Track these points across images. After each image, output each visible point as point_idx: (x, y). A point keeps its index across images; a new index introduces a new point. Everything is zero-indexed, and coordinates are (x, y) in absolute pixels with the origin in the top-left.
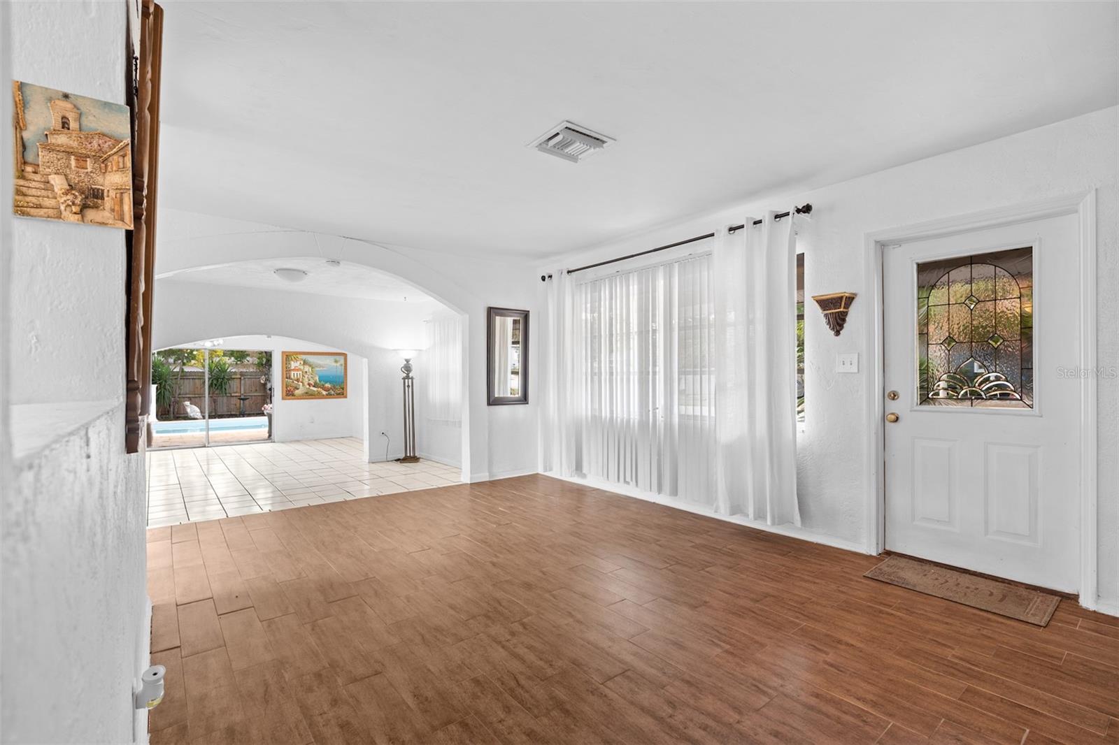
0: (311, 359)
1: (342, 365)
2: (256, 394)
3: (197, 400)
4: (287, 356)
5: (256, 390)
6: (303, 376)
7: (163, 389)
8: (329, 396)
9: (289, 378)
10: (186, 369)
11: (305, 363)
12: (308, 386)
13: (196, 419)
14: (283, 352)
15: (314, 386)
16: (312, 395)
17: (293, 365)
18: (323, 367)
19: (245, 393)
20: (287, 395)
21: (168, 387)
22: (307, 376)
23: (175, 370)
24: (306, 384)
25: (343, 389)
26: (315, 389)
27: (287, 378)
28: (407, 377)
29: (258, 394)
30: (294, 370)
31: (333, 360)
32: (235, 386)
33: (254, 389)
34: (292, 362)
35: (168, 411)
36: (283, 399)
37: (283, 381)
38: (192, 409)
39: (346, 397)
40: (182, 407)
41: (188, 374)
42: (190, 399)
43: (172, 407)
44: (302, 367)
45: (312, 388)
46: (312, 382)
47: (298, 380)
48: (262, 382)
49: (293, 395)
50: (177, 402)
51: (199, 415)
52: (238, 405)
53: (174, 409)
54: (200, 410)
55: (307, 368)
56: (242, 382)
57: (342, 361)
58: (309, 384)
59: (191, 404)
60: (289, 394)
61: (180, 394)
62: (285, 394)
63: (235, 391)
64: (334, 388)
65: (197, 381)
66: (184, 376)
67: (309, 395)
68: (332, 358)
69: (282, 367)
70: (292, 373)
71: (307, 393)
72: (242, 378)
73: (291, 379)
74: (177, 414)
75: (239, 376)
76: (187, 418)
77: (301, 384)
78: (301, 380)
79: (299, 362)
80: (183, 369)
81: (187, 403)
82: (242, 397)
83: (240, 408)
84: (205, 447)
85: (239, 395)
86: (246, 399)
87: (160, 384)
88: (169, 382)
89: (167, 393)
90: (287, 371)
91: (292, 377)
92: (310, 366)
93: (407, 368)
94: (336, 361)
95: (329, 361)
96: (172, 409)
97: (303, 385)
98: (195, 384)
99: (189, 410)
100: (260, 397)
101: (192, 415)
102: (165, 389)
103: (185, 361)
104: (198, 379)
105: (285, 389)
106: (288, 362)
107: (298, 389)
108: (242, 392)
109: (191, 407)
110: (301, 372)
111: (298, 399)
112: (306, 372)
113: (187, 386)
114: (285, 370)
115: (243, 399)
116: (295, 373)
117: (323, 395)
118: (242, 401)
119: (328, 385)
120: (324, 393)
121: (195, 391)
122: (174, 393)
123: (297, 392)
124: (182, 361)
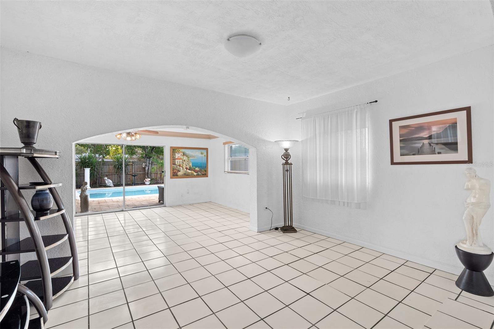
0: (187, 152)
1: (205, 156)
2: (140, 173)
3: (110, 176)
4: (173, 149)
5: (140, 171)
6: (183, 163)
7: (93, 170)
8: (198, 176)
9: (174, 164)
10: (105, 160)
11: (184, 154)
12: (186, 170)
13: (111, 187)
14: (171, 147)
15: (189, 170)
16: (187, 175)
17: (177, 155)
18: (194, 157)
19: (134, 172)
20: (173, 175)
21: (96, 170)
22: (185, 163)
23: (99, 161)
24: (184, 168)
25: (206, 171)
26: (190, 171)
27: (173, 164)
28: (287, 163)
29: (141, 173)
30: (177, 159)
31: (200, 153)
32: (130, 169)
33: (139, 170)
34: (176, 154)
35: (96, 183)
36: (171, 178)
37: (171, 166)
38: (109, 182)
39: (207, 176)
40: (103, 180)
41: (106, 162)
42: (107, 176)
43: (98, 180)
44: (182, 157)
45: (188, 171)
46: (188, 167)
47: (180, 166)
48: (143, 166)
49: (177, 175)
50: (100, 178)
51: (112, 185)
52: (131, 179)
53: (99, 181)
54: (112, 181)
55: (185, 158)
56: (133, 166)
57: (205, 154)
58: (186, 168)
59: (108, 178)
60: (175, 175)
61: (102, 173)
62: (172, 175)
63: (130, 171)
64: (200, 171)
65: (110, 166)
66: (104, 163)
67: (186, 176)
68: (200, 151)
69: (171, 157)
70: (177, 161)
71: (185, 174)
72: (133, 164)
73: (176, 165)
74: (101, 184)
75: (131, 164)
76: (106, 186)
77: (181, 168)
78: (181, 165)
79: (180, 154)
80: (103, 160)
81: (106, 178)
82: (133, 175)
83: (132, 180)
84: (123, 211)
85: (132, 173)
86: (136, 176)
87: (92, 168)
88: (96, 167)
89: (95, 173)
90: (173, 159)
91: (176, 163)
92: (187, 156)
93: (287, 156)
94: (202, 154)
95: (197, 153)
96: (98, 181)
97: (183, 169)
98: (109, 168)
99: (107, 182)
100: (142, 175)
101: (108, 184)
102: (94, 170)
103: (104, 155)
104: (111, 165)
105: (172, 171)
106: (174, 154)
107: (180, 171)
108: (133, 172)
109: (108, 180)
110: (181, 160)
111: (180, 178)
112: (185, 160)
113: (106, 169)
114: (172, 159)
115: (134, 176)
116: (178, 161)
117: (195, 175)
118: (133, 177)
119: (197, 169)
120: (195, 174)
121: (109, 172)
122: (99, 173)
123: (179, 174)
124: (103, 156)
